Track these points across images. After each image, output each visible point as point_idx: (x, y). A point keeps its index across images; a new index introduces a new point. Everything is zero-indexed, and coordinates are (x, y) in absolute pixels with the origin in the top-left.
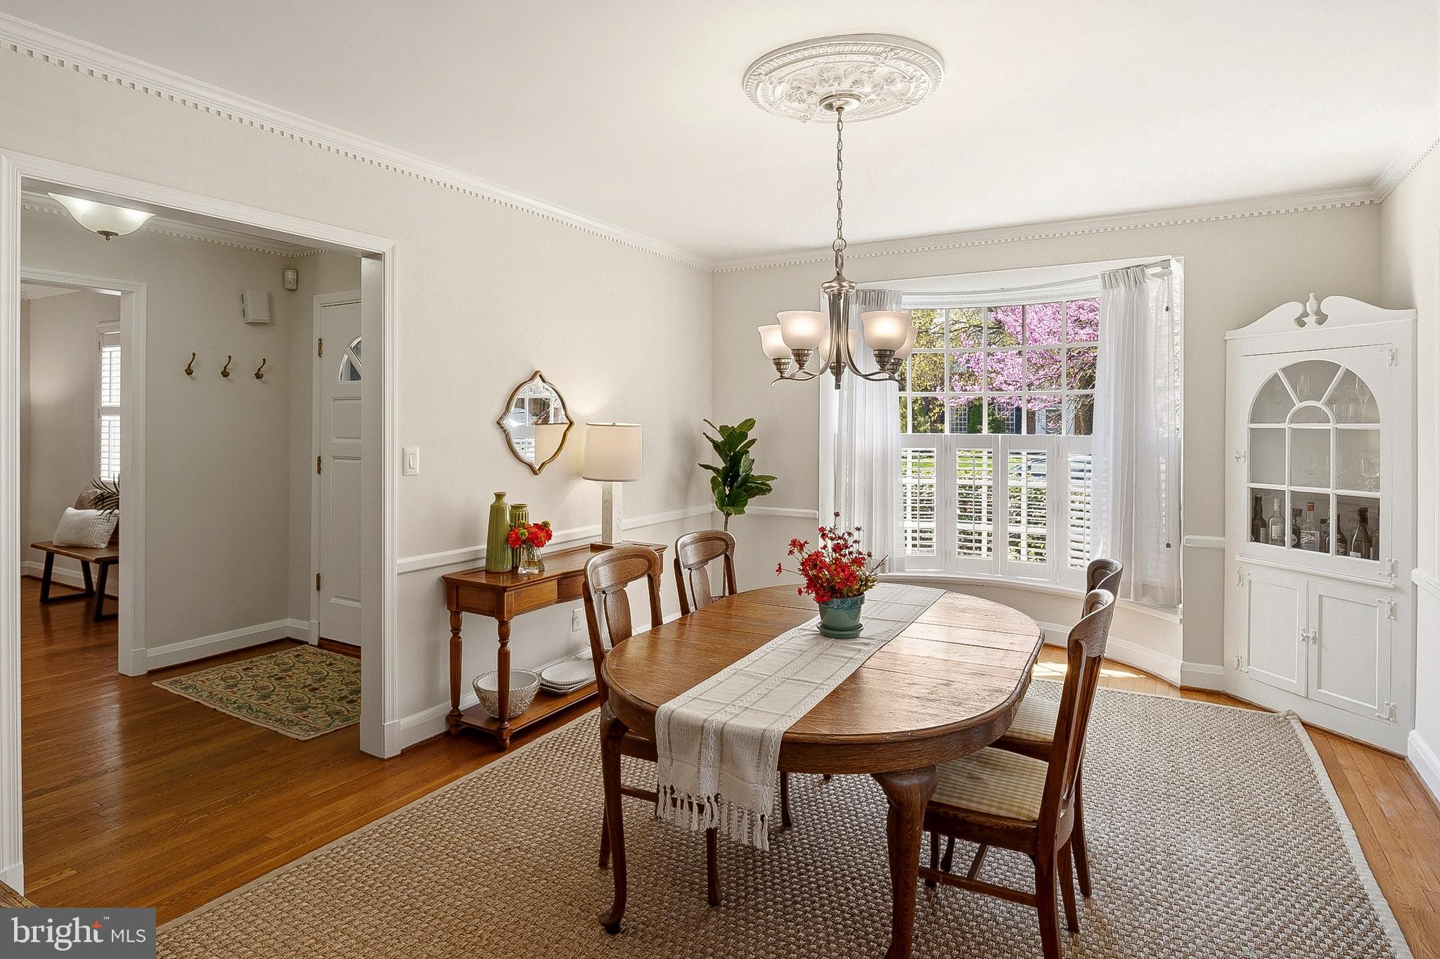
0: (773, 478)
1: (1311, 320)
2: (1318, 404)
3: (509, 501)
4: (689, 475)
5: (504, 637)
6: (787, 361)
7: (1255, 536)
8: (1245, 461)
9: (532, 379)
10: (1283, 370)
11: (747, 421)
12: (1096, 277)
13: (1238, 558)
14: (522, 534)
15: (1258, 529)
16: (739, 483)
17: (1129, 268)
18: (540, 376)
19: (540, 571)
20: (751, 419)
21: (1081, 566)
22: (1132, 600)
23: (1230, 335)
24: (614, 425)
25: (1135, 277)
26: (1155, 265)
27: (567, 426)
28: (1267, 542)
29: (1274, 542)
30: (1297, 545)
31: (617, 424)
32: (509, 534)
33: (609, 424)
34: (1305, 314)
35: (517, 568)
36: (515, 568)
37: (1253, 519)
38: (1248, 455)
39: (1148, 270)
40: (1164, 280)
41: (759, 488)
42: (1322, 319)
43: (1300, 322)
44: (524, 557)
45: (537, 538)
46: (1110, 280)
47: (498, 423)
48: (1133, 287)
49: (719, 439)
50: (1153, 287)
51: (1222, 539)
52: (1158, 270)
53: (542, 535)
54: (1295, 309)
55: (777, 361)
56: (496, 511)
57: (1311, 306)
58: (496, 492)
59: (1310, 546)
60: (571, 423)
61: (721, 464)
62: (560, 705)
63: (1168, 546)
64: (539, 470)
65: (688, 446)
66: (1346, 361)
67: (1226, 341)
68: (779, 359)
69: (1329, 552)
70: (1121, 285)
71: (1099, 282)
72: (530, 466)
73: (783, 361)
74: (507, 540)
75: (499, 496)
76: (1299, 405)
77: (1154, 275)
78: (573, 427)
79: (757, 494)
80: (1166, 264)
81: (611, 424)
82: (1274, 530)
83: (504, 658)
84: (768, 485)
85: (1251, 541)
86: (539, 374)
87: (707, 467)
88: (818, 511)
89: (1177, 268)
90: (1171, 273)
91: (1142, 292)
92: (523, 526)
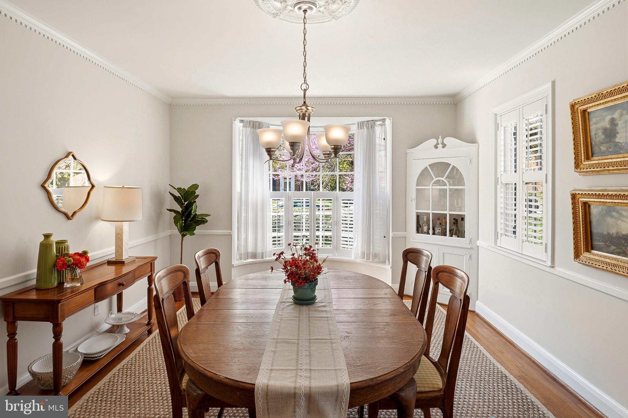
0: (209, 215)
1: (440, 146)
2: (443, 179)
3: (54, 239)
4: (159, 215)
5: (57, 334)
6: (274, 149)
7: (418, 232)
8: (414, 201)
9: (67, 156)
10: (429, 165)
11: (193, 185)
12: (354, 124)
13: (412, 240)
14: (69, 261)
15: (419, 229)
16: (191, 218)
17: (369, 121)
18: (73, 156)
19: (81, 284)
20: (196, 184)
21: (347, 248)
22: (371, 261)
23: (408, 151)
24: (123, 187)
25: (371, 125)
26: (379, 120)
27: (90, 188)
28: (422, 233)
29: (425, 233)
30: (434, 234)
31: (125, 187)
32: (56, 262)
33: (120, 187)
34: (438, 144)
35: (63, 283)
36: (61, 284)
37: (417, 224)
38: (415, 199)
39: (377, 122)
40: (382, 127)
41: (201, 221)
42: (444, 146)
43: (436, 147)
44: (69, 276)
45: (80, 262)
46: (361, 125)
47: (43, 186)
48: (370, 130)
49: (177, 194)
50: (378, 130)
51: (405, 233)
52: (381, 123)
53: (83, 260)
54: (433, 141)
55: (269, 150)
56: (45, 247)
57: (440, 141)
58: (43, 233)
59: (439, 234)
60: (93, 186)
61: (179, 209)
62: (96, 368)
63: (385, 237)
64: (72, 216)
65: (158, 198)
66: (453, 162)
67: (406, 153)
68: (270, 148)
69: (446, 236)
70: (365, 128)
71: (356, 126)
72: (66, 215)
73: (272, 149)
74: (55, 265)
75: (47, 236)
76: (435, 179)
77: (379, 125)
78: (94, 189)
79: (201, 224)
80: (384, 120)
81: (121, 187)
82: (425, 228)
83: (57, 348)
84: (205, 219)
85: (417, 233)
86: (71, 154)
87: (170, 210)
88: (232, 231)
89: (388, 122)
90: (385, 124)
91: (374, 132)
92: (68, 255)
